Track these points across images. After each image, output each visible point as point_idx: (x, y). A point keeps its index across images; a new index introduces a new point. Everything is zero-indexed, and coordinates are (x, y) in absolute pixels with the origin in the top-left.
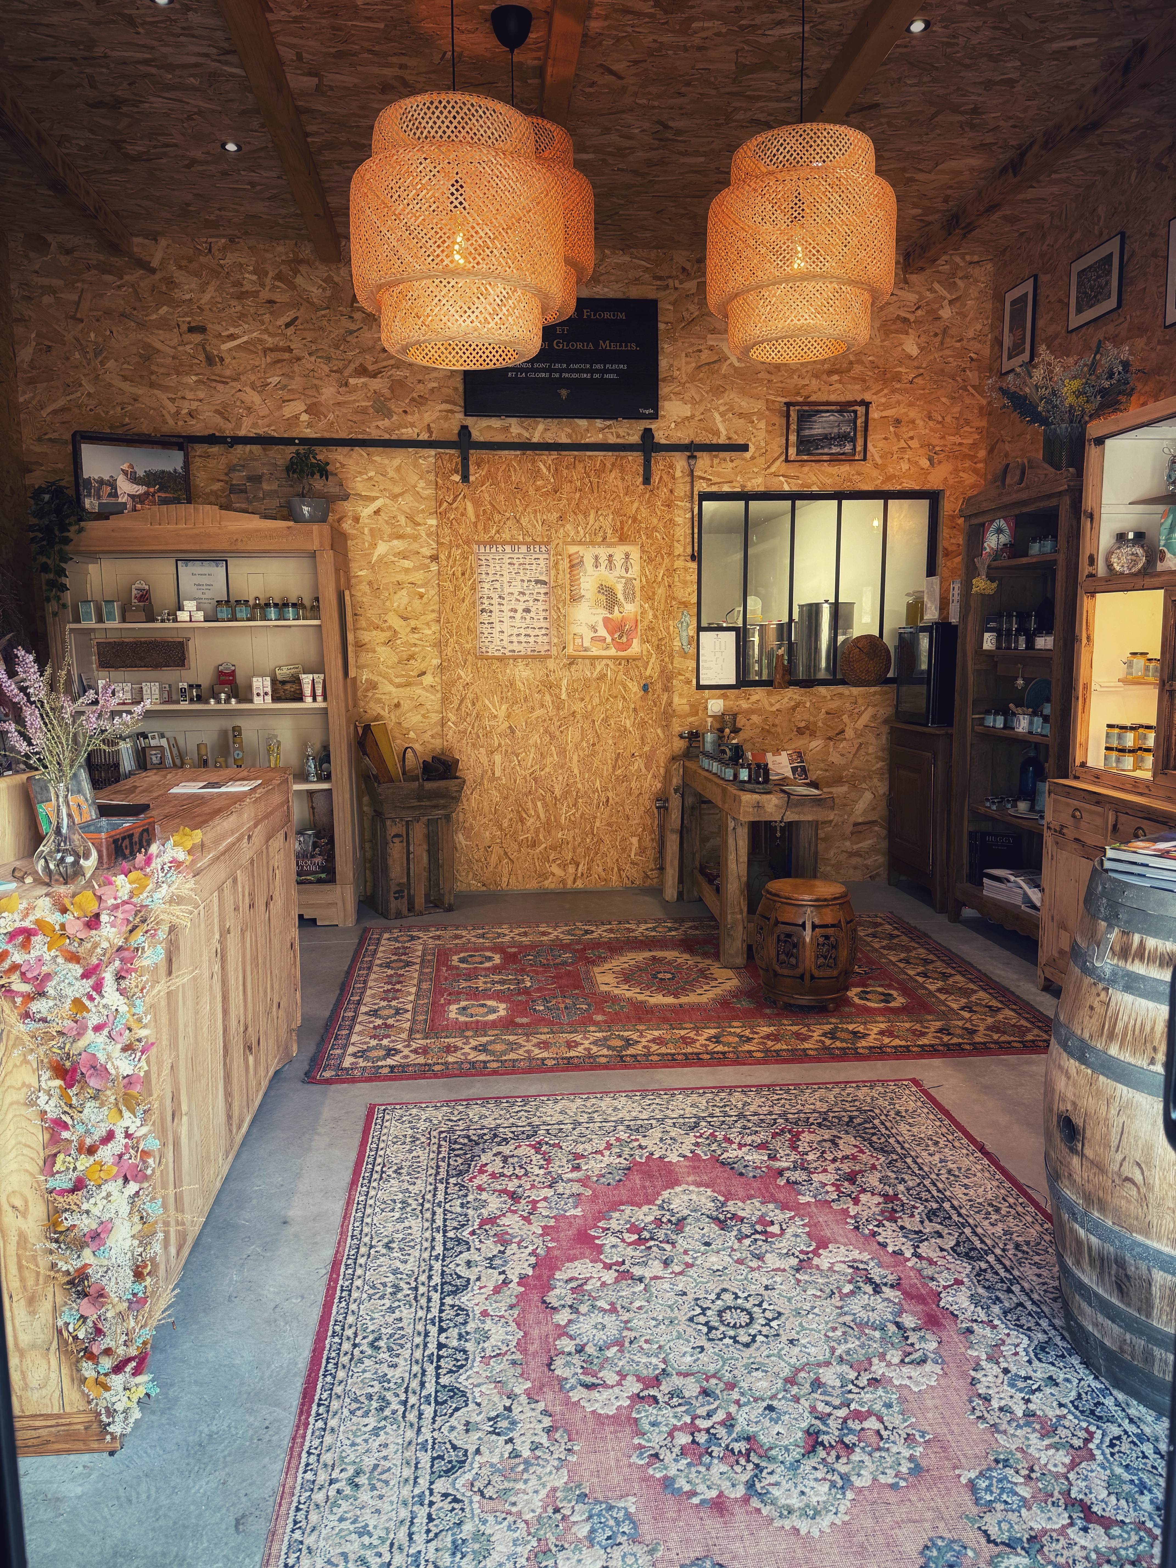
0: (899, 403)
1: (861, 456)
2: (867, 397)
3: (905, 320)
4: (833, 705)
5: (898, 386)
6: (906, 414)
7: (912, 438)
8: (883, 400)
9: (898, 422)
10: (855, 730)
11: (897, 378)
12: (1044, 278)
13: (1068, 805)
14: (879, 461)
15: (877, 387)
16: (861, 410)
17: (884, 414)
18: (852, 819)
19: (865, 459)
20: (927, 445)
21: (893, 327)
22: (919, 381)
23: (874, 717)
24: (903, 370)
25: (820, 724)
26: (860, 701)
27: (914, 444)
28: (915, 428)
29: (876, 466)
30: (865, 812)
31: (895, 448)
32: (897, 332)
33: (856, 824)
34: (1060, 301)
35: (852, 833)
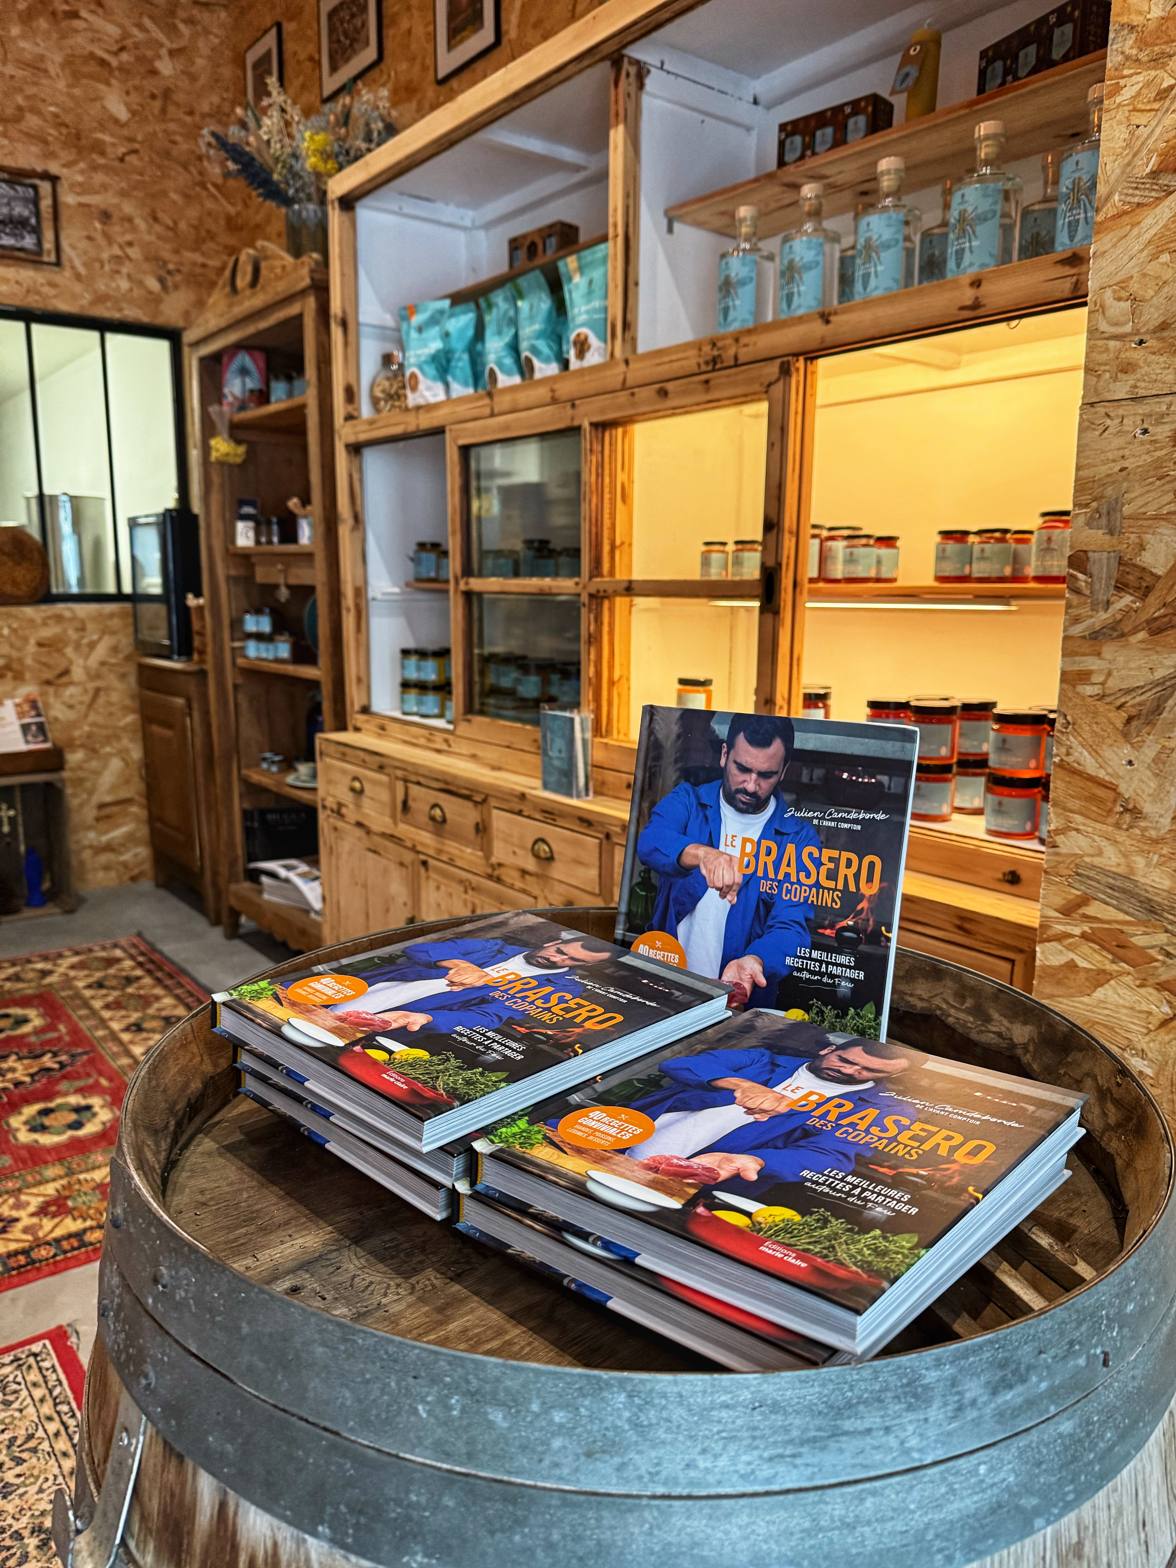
0: (105, 187)
1: (53, 258)
2: (54, 168)
3: (103, 63)
4: (47, 633)
5: (102, 161)
6: (118, 207)
7: (130, 244)
8: (80, 178)
9: (105, 216)
10: (87, 670)
11: (99, 148)
12: (289, 27)
13: (344, 772)
14: (82, 271)
15: (66, 155)
16: (45, 187)
17: (86, 199)
18: (95, 800)
19: (58, 263)
20: (153, 258)
21: (86, 69)
22: (132, 159)
23: (115, 650)
24: (107, 138)
25: (29, 661)
26: (90, 626)
27: (134, 252)
28: (134, 229)
29: (78, 277)
30: (113, 788)
31: (105, 256)
32: (90, 76)
33: (102, 806)
34: (311, 59)
35: (98, 819)
